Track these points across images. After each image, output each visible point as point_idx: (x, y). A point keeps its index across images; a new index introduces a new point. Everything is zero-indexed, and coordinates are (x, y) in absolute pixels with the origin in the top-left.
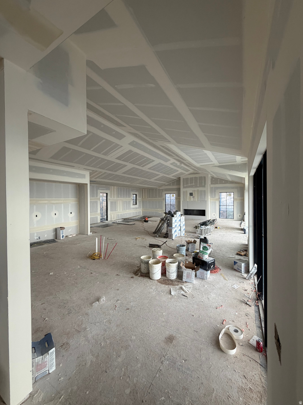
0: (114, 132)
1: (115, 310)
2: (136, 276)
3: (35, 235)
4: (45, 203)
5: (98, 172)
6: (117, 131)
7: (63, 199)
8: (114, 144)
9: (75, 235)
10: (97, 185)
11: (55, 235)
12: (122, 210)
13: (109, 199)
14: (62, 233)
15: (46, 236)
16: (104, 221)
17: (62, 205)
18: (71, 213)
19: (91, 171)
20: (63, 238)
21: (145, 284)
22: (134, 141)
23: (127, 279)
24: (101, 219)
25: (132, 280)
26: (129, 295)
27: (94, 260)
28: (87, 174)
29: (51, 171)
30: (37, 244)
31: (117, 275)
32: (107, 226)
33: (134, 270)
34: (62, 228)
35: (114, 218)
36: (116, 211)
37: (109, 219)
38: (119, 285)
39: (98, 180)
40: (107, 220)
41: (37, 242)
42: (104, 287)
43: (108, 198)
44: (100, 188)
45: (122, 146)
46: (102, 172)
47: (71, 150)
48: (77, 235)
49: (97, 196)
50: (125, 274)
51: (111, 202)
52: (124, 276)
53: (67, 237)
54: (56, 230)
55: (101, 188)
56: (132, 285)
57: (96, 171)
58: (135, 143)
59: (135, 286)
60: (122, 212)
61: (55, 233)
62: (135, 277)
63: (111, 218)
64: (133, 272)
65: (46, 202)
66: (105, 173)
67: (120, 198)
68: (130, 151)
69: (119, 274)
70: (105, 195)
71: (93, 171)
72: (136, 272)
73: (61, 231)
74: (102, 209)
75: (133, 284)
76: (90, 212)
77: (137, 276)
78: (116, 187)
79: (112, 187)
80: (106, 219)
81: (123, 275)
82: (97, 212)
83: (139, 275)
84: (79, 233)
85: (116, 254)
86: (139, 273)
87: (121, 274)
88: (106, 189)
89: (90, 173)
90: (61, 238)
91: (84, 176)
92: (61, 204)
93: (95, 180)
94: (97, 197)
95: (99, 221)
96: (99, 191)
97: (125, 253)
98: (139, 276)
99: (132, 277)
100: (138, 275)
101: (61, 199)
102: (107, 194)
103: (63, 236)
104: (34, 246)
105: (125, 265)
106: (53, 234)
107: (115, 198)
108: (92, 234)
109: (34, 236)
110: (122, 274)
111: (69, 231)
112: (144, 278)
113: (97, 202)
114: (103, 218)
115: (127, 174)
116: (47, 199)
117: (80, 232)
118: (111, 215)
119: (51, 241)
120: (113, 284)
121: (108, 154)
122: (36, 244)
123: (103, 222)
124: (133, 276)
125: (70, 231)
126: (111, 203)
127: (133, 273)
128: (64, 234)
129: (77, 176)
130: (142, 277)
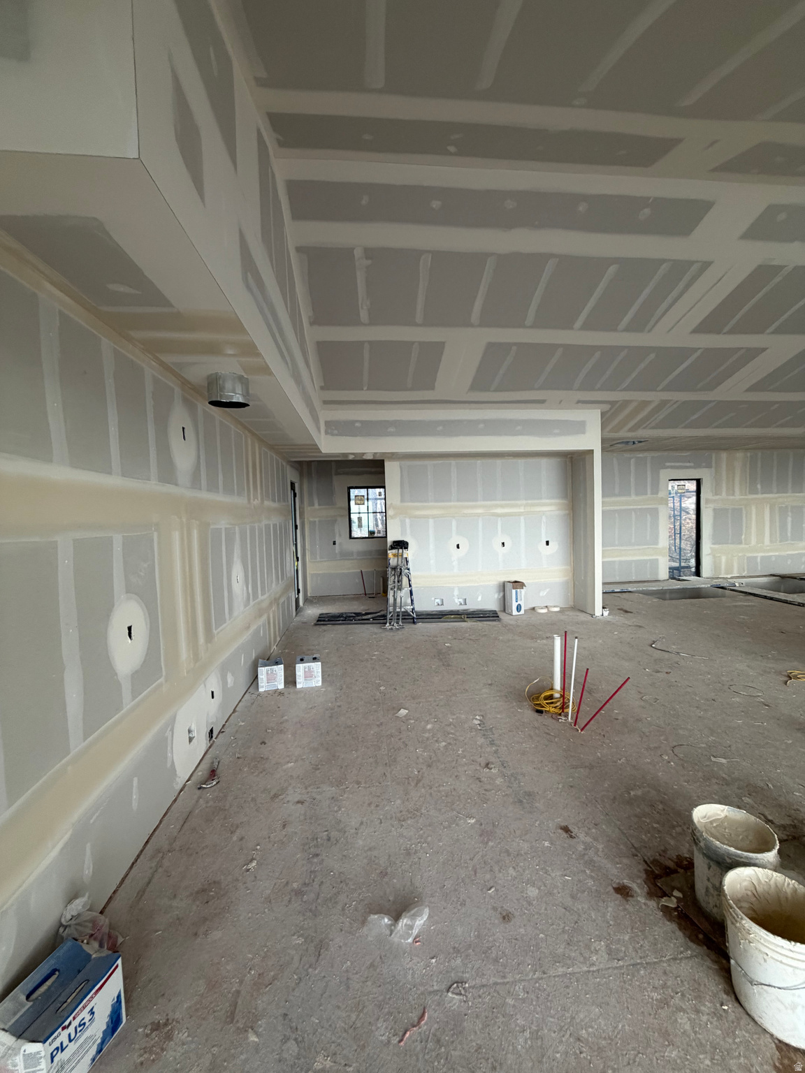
0: (647, 211)
1: (401, 1041)
2: (651, 895)
3: (456, 593)
4: (478, 515)
5: (633, 405)
6: (656, 199)
7: (524, 502)
8: (664, 266)
9: (557, 609)
10: (656, 454)
11: (502, 599)
12: (771, 541)
13: (707, 501)
14: (517, 599)
15: (480, 599)
16: (684, 578)
17: (522, 518)
18: (547, 543)
19: (606, 407)
20: (521, 613)
21: (664, 1003)
22: (772, 210)
23: (590, 883)
24: (672, 569)
25: (613, 904)
26: (524, 1000)
27: (536, 715)
28: (592, 418)
29: (481, 426)
30: (456, 616)
31: (566, 829)
32: (696, 594)
33: (665, 851)
34: (518, 584)
35: (729, 570)
36: (741, 543)
37: (706, 570)
38: (533, 892)
39: (642, 433)
40: (698, 573)
41: (458, 611)
42: (471, 859)
43: (702, 495)
44: (668, 464)
45: (706, 265)
46: (650, 402)
47: (514, 348)
48: (562, 611)
49: (655, 490)
50: (600, 847)
51: (714, 510)
52: (591, 853)
53: (533, 612)
54: (503, 587)
55: (673, 464)
56: (588, 947)
57: (626, 403)
58: (782, 216)
59: (600, 959)
60: (768, 551)
61: (502, 594)
62: (642, 900)
63: (716, 566)
64: (649, 855)
65: (480, 511)
66: (664, 403)
67: (760, 496)
68: (764, 272)
69: (575, 830)
70: (692, 486)
71: (612, 403)
72: (668, 872)
73: (514, 591)
74: (680, 533)
75: (599, 938)
76: (604, 545)
77: (652, 904)
78: (740, 455)
79: (724, 455)
80: (693, 570)
81: (588, 847)
82: (656, 543)
83: (672, 903)
84: (571, 603)
85: (639, 720)
86: (676, 893)
87: (582, 836)
88: (692, 464)
89: (603, 414)
90: (515, 612)
91: (579, 428)
92: (519, 515)
93: (630, 435)
94: (657, 493)
95: (663, 574)
96: (665, 474)
97: (681, 732)
98: (666, 910)
99: (623, 891)
100: (664, 901)
101: (519, 502)
102: (699, 482)
103: (519, 608)
104: (447, 620)
105: (639, 792)
106: (496, 596)
107: (738, 496)
108: (609, 615)
109: (454, 596)
110: (588, 839)
111: (541, 594)
112: (693, 949)
113: (654, 513)
114: (683, 564)
115: (773, 391)
116: (483, 503)
117: (574, 602)
118: (714, 557)
119: (488, 615)
120: (511, 871)
121: (652, 323)
122: (452, 616)
123: (679, 580)
124: (638, 887)
125: (543, 593)
126: (718, 513)
127: (642, 867)
128: (521, 600)
129: (556, 431)
130: (679, 934)
